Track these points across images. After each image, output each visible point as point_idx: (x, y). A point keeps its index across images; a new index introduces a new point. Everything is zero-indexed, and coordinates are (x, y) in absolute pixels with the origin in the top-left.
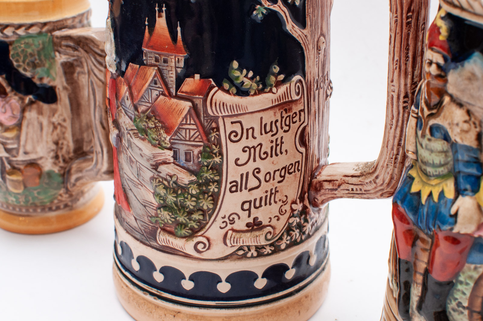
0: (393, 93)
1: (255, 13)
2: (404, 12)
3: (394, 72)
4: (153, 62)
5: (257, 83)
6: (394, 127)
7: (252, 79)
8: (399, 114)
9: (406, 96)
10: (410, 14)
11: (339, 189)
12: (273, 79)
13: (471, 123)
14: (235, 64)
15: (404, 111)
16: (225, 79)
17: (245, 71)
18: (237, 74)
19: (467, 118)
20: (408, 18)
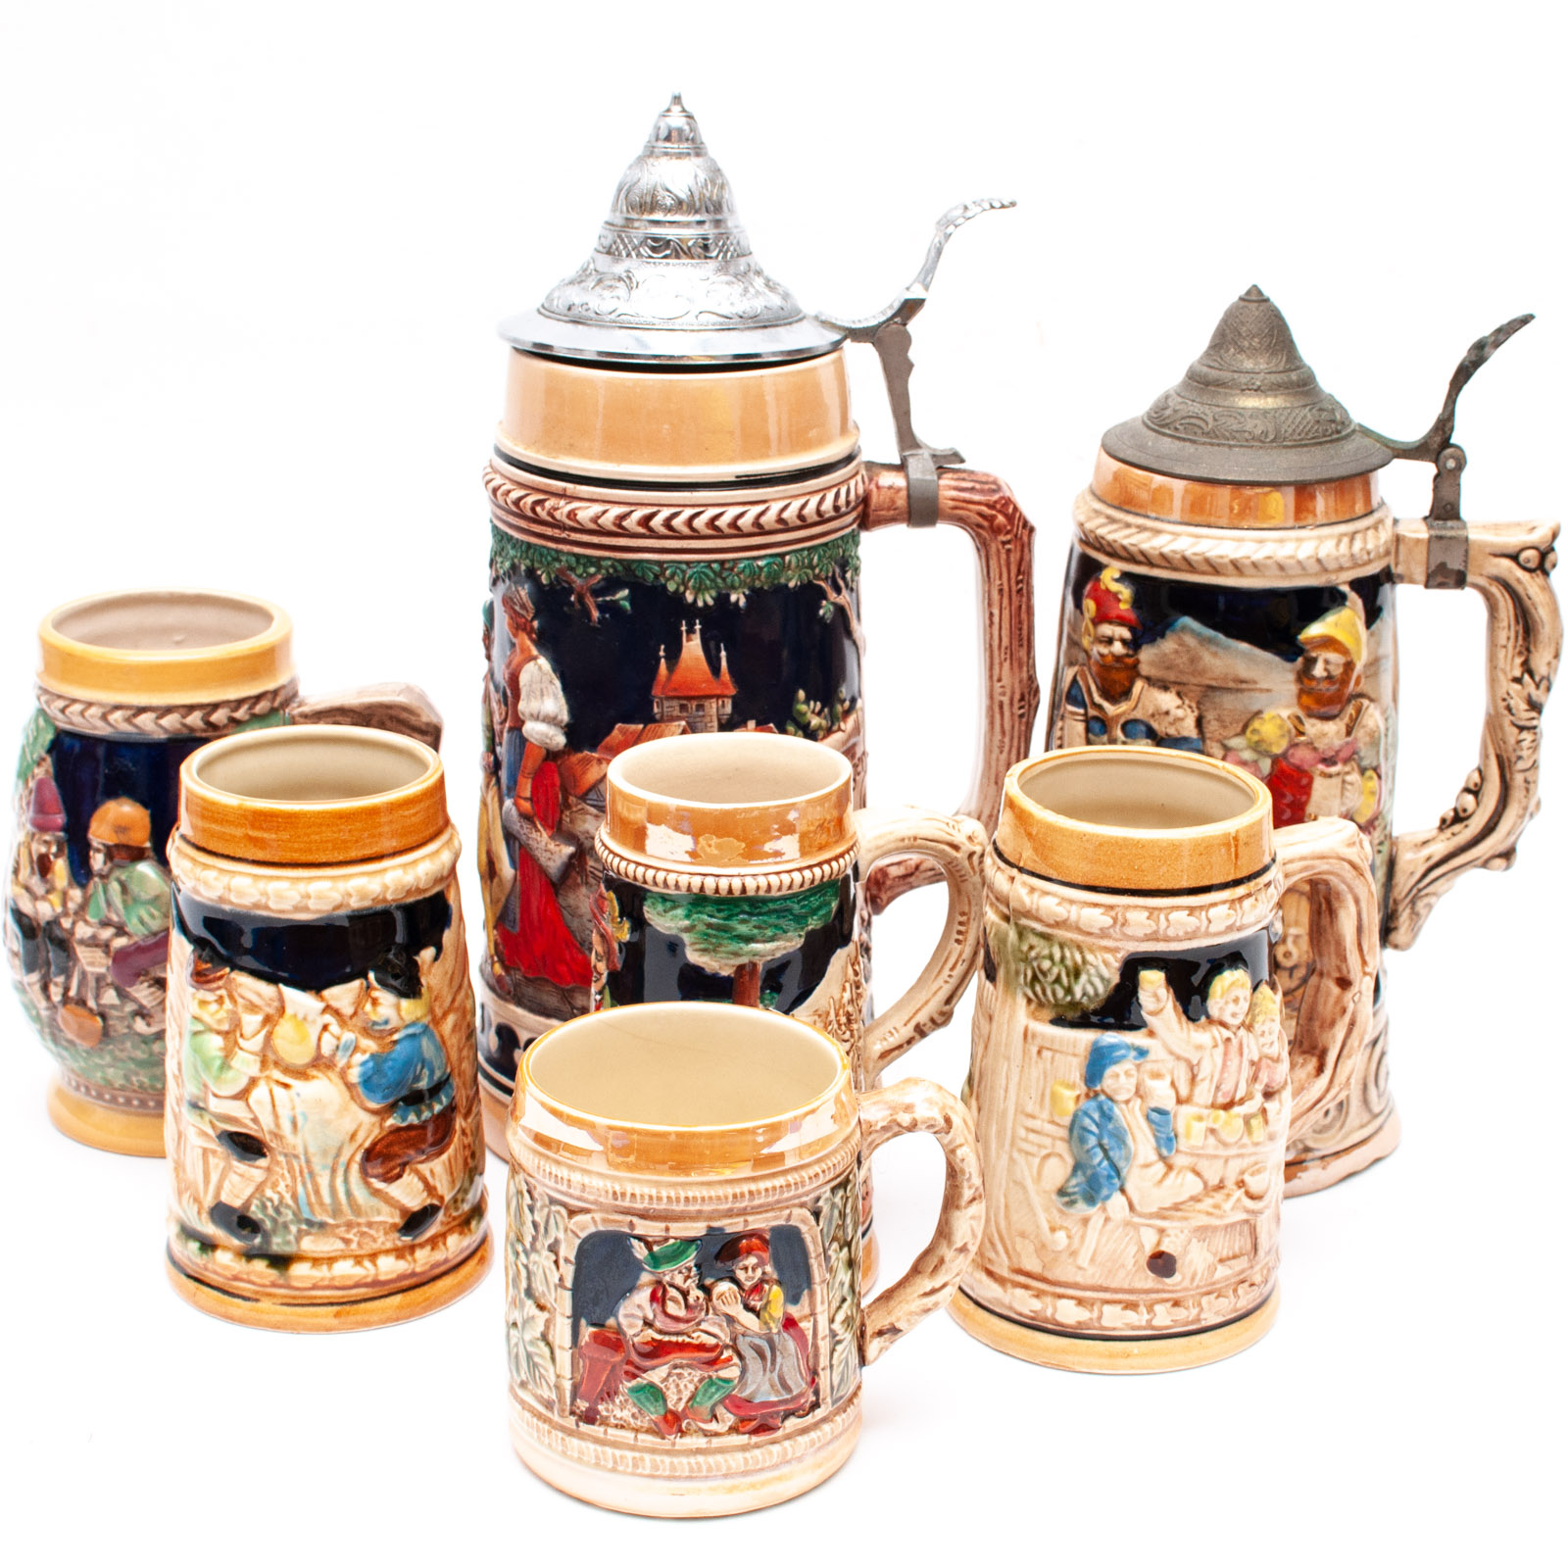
0: (1002, 698)
1: (821, 612)
2: (1013, 575)
3: (1001, 664)
4: (676, 713)
5: (825, 718)
6: (1006, 749)
7: (819, 714)
8: (1013, 727)
9: (1022, 699)
10: (1021, 577)
11: (917, 873)
12: (839, 708)
13: (1185, 707)
14: (801, 694)
15: (1020, 723)
16: (789, 722)
17: (812, 703)
18: (803, 708)
19: (1179, 702)
20: (1018, 582)
